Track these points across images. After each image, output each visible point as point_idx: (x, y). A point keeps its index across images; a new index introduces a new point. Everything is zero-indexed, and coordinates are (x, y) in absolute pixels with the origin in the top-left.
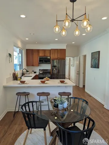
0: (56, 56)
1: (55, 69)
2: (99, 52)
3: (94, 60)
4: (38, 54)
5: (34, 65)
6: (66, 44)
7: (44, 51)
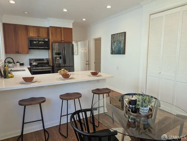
0: (58, 39)
1: (58, 58)
2: (125, 33)
3: (117, 44)
4: (27, 33)
5: (20, 52)
6: (73, 21)
7: (38, 29)
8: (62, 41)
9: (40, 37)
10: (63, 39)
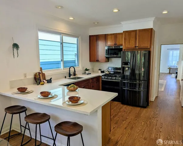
1: (127, 69)
4: (106, 43)
8: (135, 47)
9: (116, 44)
10: (137, 45)
